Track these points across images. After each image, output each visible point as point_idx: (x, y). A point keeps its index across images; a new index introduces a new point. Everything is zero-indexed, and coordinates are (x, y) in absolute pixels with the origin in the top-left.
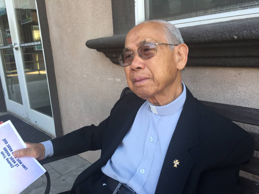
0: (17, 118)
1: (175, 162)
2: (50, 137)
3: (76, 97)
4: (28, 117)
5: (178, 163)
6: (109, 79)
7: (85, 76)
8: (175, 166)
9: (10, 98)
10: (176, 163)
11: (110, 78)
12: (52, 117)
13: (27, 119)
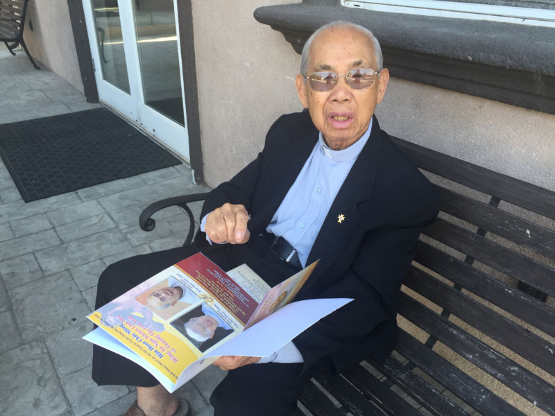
0: (119, 118)
1: (339, 217)
2: (178, 160)
3: (229, 100)
4: (140, 119)
5: (343, 218)
6: (288, 77)
7: (248, 64)
8: (340, 221)
9: (105, 78)
10: (341, 218)
11: (289, 75)
12: (184, 127)
13: (138, 123)
